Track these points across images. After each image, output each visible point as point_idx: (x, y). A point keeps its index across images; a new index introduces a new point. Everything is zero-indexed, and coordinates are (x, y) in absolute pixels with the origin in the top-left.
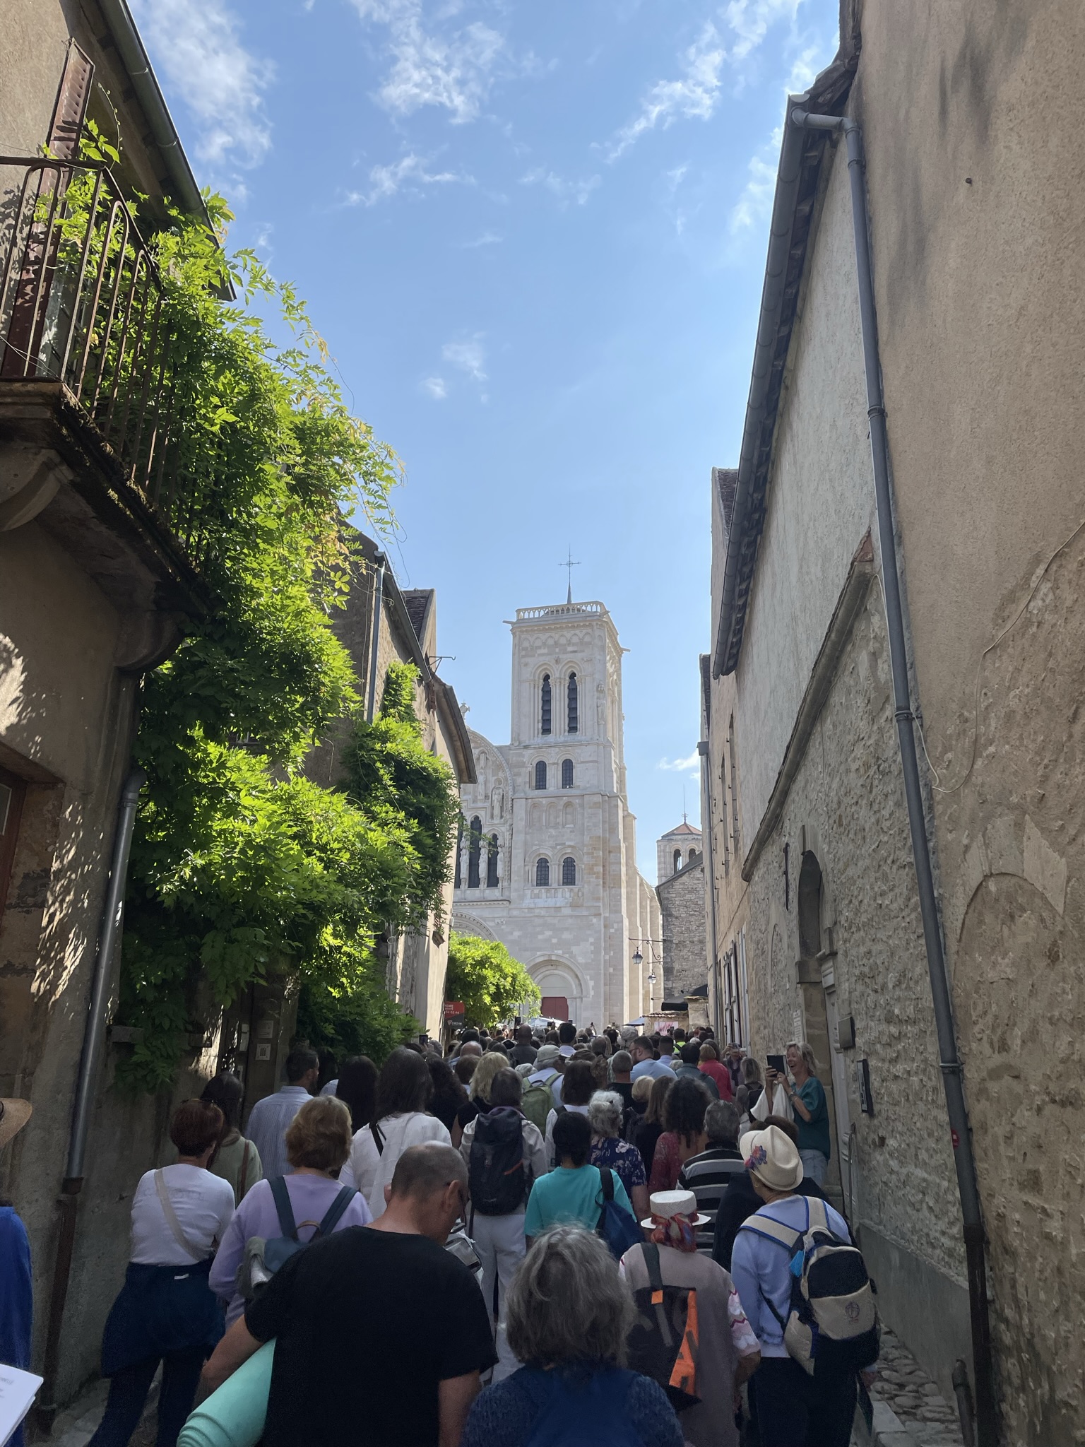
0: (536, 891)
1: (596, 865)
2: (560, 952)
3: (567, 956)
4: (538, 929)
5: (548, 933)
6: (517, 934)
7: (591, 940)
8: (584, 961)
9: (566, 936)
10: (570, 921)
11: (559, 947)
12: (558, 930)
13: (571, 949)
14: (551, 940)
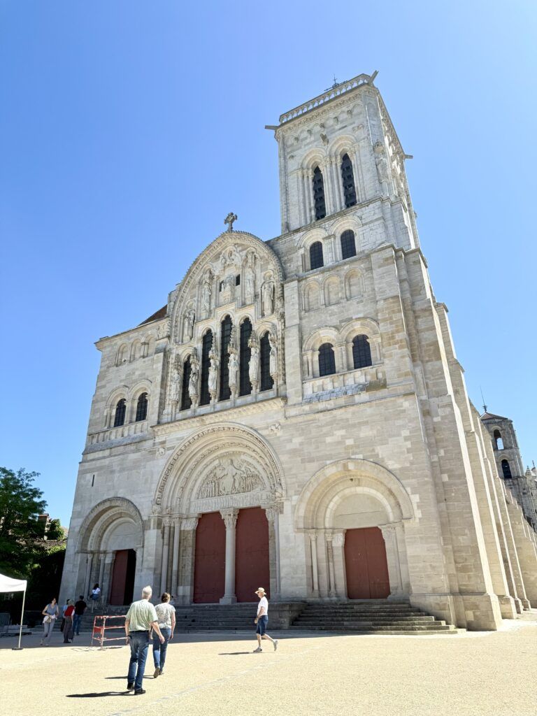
0: (320, 382)
1: (398, 331)
2: (360, 458)
3: (371, 460)
5: (339, 433)
6: (297, 441)
7: (405, 433)
8: (398, 466)
9: (365, 432)
11: (357, 450)
12: (354, 426)
13: (376, 451)
14: (344, 442)
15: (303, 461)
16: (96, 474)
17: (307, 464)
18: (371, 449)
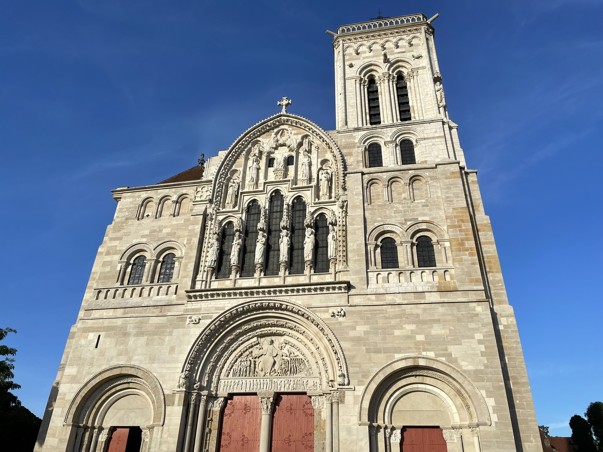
0: (384, 274)
1: (466, 240)
3: (443, 359)
5: (409, 327)
6: (361, 329)
10: (441, 309)
11: (429, 347)
12: (424, 322)
13: (449, 350)
14: (415, 337)
15: (368, 351)
16: (102, 334)
17: (372, 354)
18: (444, 347)
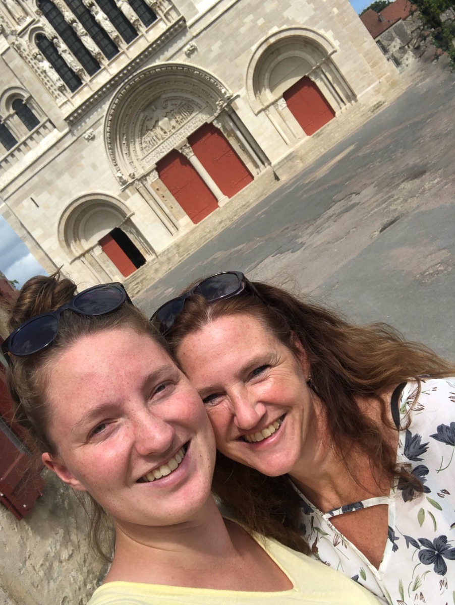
2: (275, 29)
3: (285, 27)
4: (235, 24)
5: (249, 19)
6: (216, 47)
8: (306, 18)
9: (269, 7)
11: (271, 24)
12: (257, 7)
13: (286, 16)
14: (257, 24)
16: (32, 195)
17: (236, 60)
18: (280, 17)
